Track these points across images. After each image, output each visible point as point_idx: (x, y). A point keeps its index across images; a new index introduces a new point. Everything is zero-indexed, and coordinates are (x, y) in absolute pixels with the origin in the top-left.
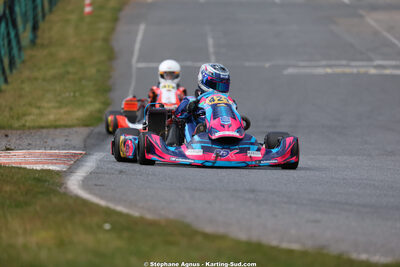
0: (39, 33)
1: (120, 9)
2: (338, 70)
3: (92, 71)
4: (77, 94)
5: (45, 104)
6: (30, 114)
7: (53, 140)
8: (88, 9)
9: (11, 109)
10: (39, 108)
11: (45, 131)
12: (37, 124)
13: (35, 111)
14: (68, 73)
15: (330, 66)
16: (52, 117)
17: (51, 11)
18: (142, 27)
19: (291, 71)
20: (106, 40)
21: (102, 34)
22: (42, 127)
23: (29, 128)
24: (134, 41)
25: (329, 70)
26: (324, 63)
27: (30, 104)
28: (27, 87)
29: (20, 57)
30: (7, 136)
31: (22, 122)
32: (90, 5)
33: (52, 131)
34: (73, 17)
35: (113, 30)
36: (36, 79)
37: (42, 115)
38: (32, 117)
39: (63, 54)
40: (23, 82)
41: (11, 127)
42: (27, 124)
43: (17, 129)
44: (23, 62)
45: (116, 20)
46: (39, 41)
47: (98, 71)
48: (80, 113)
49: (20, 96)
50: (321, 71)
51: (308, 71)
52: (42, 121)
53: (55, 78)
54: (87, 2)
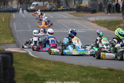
1: (9, 20)
3: (9, 32)
8: (3, 20)
14: (4, 33)
18: (15, 23)
20: (9, 26)
21: (7, 25)
24: (14, 27)
34: (1, 22)
35: (9, 24)
45: (9, 22)
53: (2, 34)
54: (3, 18)
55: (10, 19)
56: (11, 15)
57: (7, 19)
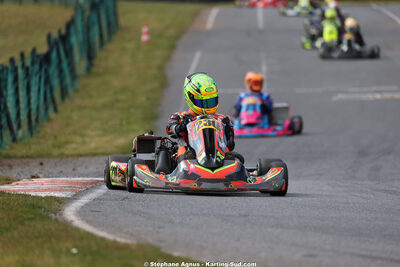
0: (96, 62)
1: (178, 38)
2: (388, 96)
3: (142, 99)
4: (124, 122)
5: (90, 132)
6: (72, 142)
7: (86, 167)
8: (145, 38)
9: (56, 137)
10: (82, 136)
11: (81, 159)
12: (77, 152)
13: (79, 139)
14: (118, 101)
15: (380, 92)
16: (93, 145)
17: (110, 40)
18: (198, 55)
19: (340, 96)
20: (161, 68)
21: (157, 62)
22: (81, 155)
23: (68, 156)
25: (378, 96)
26: (374, 88)
27: (75, 133)
28: (75, 116)
29: (73, 86)
30: (41, 164)
31: (62, 150)
32: (148, 33)
33: (87, 159)
34: (131, 46)
35: (168, 58)
36: (85, 107)
37: (84, 143)
38: (74, 146)
39: (116, 82)
40: (72, 111)
41: (49, 156)
42: (67, 152)
43: (54, 157)
44: (77, 91)
45: (172, 48)
46: (94, 70)
47: (148, 99)
48: (121, 141)
49: (68, 125)
50: (370, 97)
51: (357, 96)
52: (82, 150)
53: (105, 106)
54: (145, 30)
55: (182, 32)
56: (196, 14)
57: (172, 32)
